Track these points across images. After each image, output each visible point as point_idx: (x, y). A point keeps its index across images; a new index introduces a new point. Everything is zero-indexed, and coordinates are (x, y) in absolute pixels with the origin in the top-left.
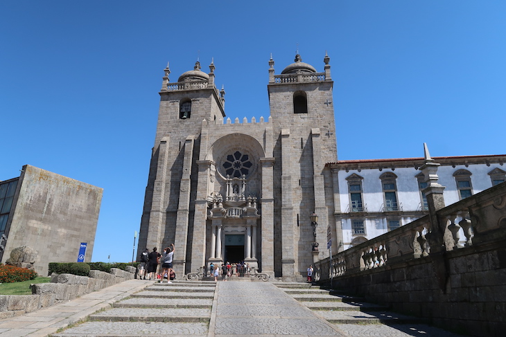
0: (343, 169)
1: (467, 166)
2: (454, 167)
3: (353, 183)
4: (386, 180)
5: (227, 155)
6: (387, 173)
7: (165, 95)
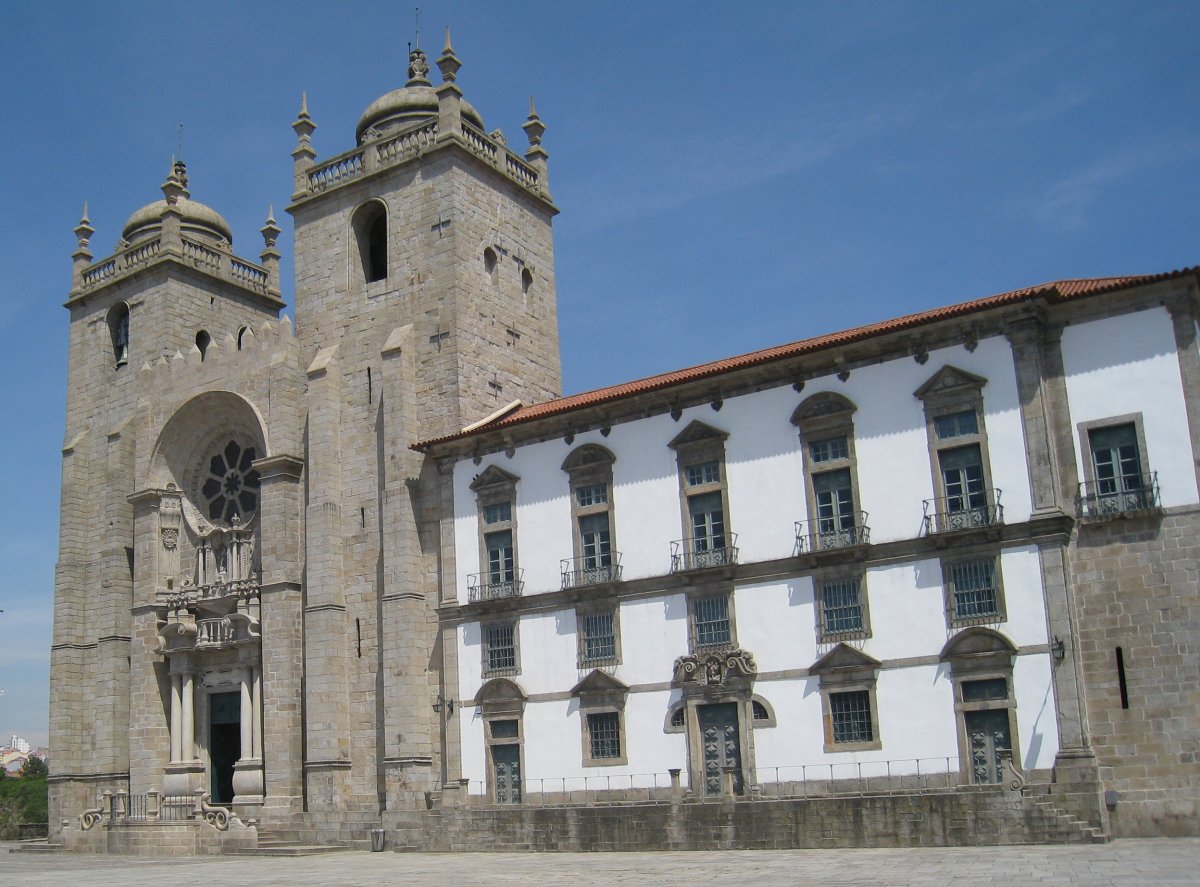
0: (467, 456)
1: (844, 377)
2: (799, 387)
3: (492, 501)
4: (583, 473)
5: (209, 459)
6: (587, 447)
7: (79, 305)
